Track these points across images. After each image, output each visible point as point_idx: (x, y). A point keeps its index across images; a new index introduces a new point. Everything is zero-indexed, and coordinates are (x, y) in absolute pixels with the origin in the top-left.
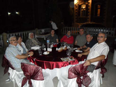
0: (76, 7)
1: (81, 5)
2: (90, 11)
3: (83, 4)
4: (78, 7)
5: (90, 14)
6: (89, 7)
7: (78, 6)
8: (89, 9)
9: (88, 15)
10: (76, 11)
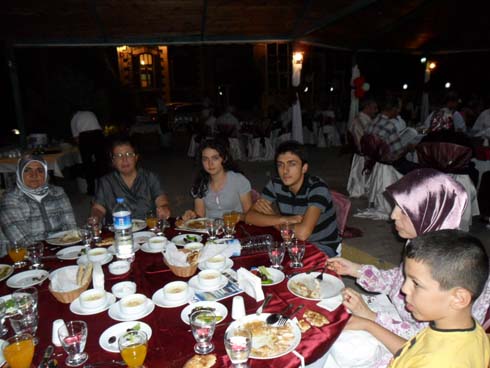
0: (125, 60)
1: (138, 56)
2: (165, 72)
3: (143, 54)
4: (130, 61)
5: (166, 80)
6: (162, 64)
7: (130, 57)
8: (162, 68)
9: (164, 85)
10: (127, 73)
